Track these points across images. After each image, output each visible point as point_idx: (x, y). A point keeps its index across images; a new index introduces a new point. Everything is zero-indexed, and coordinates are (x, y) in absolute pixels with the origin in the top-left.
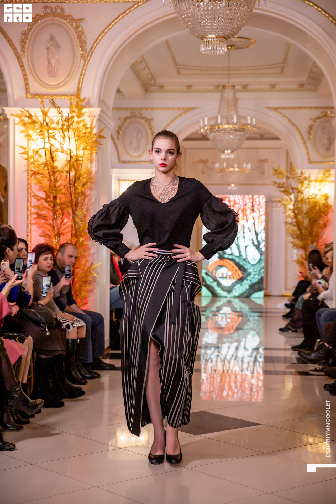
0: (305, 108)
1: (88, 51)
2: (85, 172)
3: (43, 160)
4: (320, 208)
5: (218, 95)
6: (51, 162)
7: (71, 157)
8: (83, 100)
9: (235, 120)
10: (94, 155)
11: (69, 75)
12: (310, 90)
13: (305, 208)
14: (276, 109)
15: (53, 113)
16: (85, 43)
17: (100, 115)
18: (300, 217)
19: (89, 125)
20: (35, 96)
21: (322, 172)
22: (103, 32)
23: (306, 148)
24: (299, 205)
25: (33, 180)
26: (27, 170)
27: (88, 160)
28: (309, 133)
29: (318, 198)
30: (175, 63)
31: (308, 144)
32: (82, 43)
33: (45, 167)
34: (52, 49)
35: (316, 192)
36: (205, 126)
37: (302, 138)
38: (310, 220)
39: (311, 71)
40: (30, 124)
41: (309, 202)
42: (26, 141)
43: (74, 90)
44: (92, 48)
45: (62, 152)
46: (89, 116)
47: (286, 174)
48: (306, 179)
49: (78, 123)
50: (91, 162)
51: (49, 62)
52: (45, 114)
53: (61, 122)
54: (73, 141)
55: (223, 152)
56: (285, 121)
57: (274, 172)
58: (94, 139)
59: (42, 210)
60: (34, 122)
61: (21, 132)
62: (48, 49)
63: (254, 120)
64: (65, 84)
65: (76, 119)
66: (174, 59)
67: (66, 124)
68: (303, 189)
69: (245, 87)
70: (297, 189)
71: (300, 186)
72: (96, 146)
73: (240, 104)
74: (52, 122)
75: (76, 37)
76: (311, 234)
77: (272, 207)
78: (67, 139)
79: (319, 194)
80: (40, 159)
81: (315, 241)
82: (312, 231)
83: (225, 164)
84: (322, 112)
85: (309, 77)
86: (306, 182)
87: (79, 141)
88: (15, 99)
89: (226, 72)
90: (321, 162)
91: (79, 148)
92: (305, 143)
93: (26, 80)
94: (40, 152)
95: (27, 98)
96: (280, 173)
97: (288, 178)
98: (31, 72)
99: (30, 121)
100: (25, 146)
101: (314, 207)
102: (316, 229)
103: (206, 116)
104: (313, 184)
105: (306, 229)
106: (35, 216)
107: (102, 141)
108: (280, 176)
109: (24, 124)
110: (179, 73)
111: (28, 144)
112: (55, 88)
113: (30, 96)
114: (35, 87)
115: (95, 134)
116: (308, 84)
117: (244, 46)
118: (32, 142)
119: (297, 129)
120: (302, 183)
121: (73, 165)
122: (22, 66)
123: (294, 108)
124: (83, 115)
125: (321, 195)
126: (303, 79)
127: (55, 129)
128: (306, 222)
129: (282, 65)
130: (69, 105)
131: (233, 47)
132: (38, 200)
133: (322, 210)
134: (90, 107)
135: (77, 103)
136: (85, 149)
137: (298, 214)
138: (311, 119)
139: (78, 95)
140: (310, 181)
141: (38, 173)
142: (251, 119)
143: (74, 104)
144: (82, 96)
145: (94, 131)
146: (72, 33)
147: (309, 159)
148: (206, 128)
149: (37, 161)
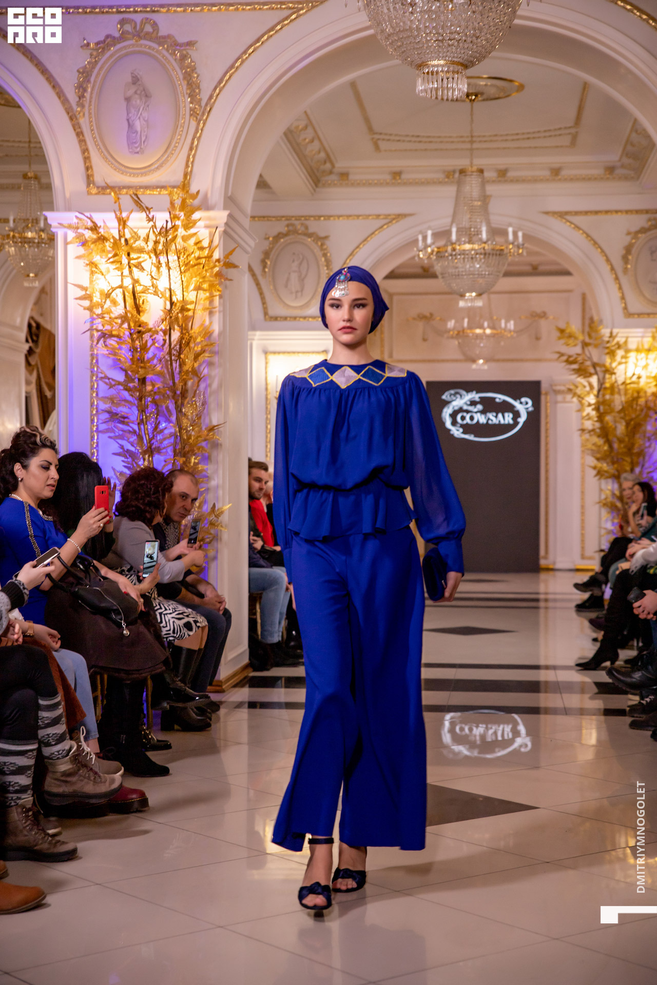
0: (617, 212)
1: (203, 104)
2: (199, 333)
3: (119, 310)
4: (646, 402)
5: (452, 190)
6: (135, 313)
7: (172, 303)
8: (194, 196)
9: (484, 236)
10: (217, 299)
11: (169, 150)
12: (626, 178)
13: (619, 401)
14: (562, 215)
15: (137, 221)
16: (199, 87)
17: (226, 224)
18: (608, 418)
19: (205, 244)
20: (105, 189)
21: (649, 332)
22: (232, 67)
23: (620, 288)
24: (608, 397)
25: (101, 350)
26: (91, 329)
27: (205, 309)
28: (625, 259)
29: (643, 381)
30: (370, 129)
31: (624, 280)
32: (193, 88)
33: (123, 323)
34: (137, 101)
35: (638, 371)
36: (426, 247)
37: (612, 269)
38: (628, 425)
39: (628, 142)
40: (95, 242)
41: (626, 390)
42: (88, 274)
43: (178, 177)
44: (211, 97)
45: (156, 293)
46: (207, 227)
47: (581, 337)
48: (619, 346)
49: (185, 239)
50: (211, 313)
51: (130, 126)
52: (123, 222)
53: (152, 237)
54: (175, 273)
55: (462, 296)
56: (578, 236)
57: (558, 334)
58: (217, 269)
59: (118, 405)
60: (103, 239)
61: (78, 257)
62: (128, 100)
63: (520, 234)
64: (161, 166)
65: (181, 232)
66: (367, 120)
67: (162, 240)
68: (614, 365)
69: (502, 174)
70: (604, 366)
71: (608, 360)
72: (220, 284)
73: (493, 207)
74: (136, 237)
75: (181, 77)
76: (629, 450)
77: (556, 402)
78: (164, 269)
79: (644, 374)
80: (113, 309)
81: (638, 464)
82: (633, 445)
83: (466, 320)
84: (649, 220)
85: (625, 153)
86: (620, 353)
87: (187, 274)
88: (68, 195)
89: (468, 146)
90: (649, 314)
91: (187, 287)
92: (617, 278)
93: (87, 159)
94: (113, 295)
95: (89, 193)
96: (570, 336)
97: (585, 345)
98: (97, 145)
99: (95, 236)
100: (86, 283)
101: (635, 399)
102: (639, 441)
103: (429, 228)
104: (632, 355)
105: (621, 441)
106: (105, 416)
107: (231, 272)
108: (571, 341)
109: (84, 243)
110: (377, 148)
111: (91, 282)
112: (142, 174)
113: (94, 191)
114: (104, 172)
115: (218, 261)
116: (623, 166)
117: (502, 95)
118: (100, 276)
119: (603, 251)
120: (612, 353)
121: (177, 318)
122: (79, 134)
123: (597, 212)
124: (195, 222)
125: (648, 377)
126: (613, 157)
127: (141, 250)
128: (621, 428)
129: (573, 131)
130: (168, 205)
131: (480, 98)
132: (111, 386)
133: (652, 405)
134: (208, 208)
135: (184, 201)
136: (198, 288)
137: (606, 413)
138: (629, 233)
139: (185, 186)
140: (628, 351)
141: (111, 336)
142: (515, 234)
143: (178, 202)
144: (193, 189)
145: (216, 255)
146: (174, 69)
147: (625, 308)
148: (429, 250)
149: (109, 312)
